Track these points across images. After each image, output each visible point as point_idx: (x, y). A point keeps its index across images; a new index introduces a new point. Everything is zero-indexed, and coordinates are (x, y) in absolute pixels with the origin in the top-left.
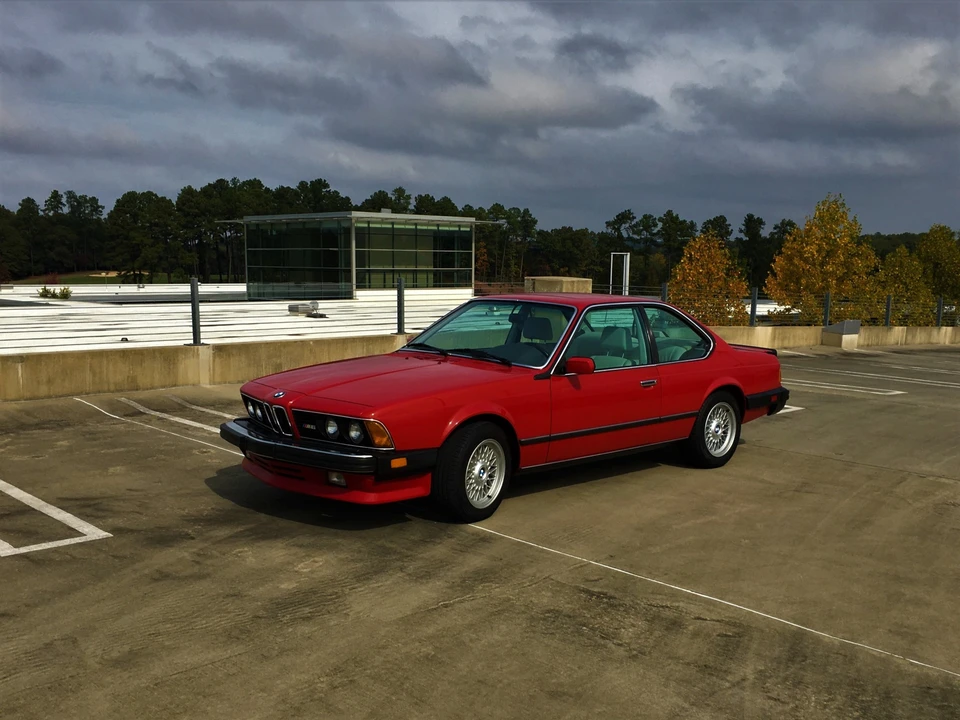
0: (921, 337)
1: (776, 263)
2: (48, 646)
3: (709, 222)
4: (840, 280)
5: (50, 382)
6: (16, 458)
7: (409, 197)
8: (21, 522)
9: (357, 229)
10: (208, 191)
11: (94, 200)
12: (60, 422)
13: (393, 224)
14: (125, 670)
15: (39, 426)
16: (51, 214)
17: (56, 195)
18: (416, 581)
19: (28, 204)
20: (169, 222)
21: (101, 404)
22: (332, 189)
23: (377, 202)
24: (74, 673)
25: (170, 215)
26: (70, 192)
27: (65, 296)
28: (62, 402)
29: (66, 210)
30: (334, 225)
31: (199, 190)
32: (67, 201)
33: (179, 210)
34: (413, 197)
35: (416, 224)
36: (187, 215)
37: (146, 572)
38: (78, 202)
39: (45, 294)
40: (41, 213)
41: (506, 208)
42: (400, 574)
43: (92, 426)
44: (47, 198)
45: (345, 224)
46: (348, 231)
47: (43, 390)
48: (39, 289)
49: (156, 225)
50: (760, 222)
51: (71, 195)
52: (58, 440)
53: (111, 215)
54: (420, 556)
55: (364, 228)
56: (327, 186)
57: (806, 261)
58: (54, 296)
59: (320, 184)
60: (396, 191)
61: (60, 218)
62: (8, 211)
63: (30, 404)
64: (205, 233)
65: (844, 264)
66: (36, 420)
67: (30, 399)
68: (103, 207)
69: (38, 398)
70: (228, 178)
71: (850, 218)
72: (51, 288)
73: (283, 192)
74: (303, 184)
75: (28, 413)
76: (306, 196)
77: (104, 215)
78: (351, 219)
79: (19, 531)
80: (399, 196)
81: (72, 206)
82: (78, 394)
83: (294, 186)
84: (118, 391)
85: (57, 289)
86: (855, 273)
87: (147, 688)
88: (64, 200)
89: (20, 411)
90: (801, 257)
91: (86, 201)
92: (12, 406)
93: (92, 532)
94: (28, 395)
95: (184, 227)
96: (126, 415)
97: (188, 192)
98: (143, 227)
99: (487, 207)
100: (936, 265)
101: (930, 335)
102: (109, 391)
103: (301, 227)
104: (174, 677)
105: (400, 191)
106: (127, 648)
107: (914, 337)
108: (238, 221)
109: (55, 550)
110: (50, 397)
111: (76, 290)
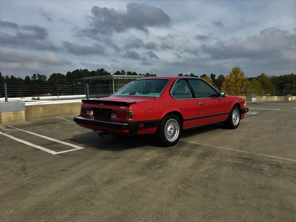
0: (270, 99)
1: (224, 84)
2: (82, 178)
3: (202, 76)
4: (241, 87)
5: (49, 112)
6: (46, 131)
7: (125, 72)
8: (55, 146)
9: (114, 79)
10: (74, 72)
11: (44, 76)
12: (54, 122)
13: (123, 78)
14: (111, 185)
15: (49, 123)
16: (33, 80)
17: (34, 75)
18: (185, 156)
19: (27, 78)
20: (64, 80)
21: (64, 118)
22: (106, 71)
23: (118, 73)
24: (94, 186)
25: (64, 79)
26: (38, 74)
27: (38, 99)
28: (53, 118)
29: (37, 79)
30: (108, 79)
31: (71, 72)
32: (38, 76)
33: (66, 77)
34: (126, 72)
35: (129, 78)
36: (68, 79)
37: (100, 157)
38: (40, 77)
39: (33, 99)
40: (31, 80)
41: (150, 74)
42: (179, 155)
43: (63, 123)
44: (32, 76)
45: (111, 78)
46: (112, 80)
47: (47, 115)
48: (32, 98)
49: (61, 81)
50: (215, 75)
51: (38, 75)
52: (56, 126)
53: (49, 79)
54: (181, 150)
55: (116, 79)
56: (104, 70)
57: (231, 83)
58: (36, 99)
59: (102, 70)
60: (122, 71)
61: (36, 81)
62: (22, 79)
63: (44, 119)
64: (73, 83)
65: (241, 83)
66: (47, 122)
67: (44, 117)
68: (47, 78)
69: (46, 117)
70: (79, 69)
71: (241, 71)
72: (35, 97)
73: (93, 72)
74: (98, 70)
75: (44, 121)
76: (99, 73)
77: (47, 79)
78: (113, 77)
79: (56, 148)
80: (123, 72)
81: (39, 78)
82: (57, 116)
83: (96, 71)
84: (67, 115)
85: (36, 98)
86: (244, 85)
87: (122, 190)
88: (37, 76)
89: (42, 120)
90: (230, 82)
91: (42, 76)
92: (39, 119)
93: (78, 147)
94: (43, 116)
95: (68, 82)
96: (71, 120)
97: (69, 73)
98: (57, 82)
99: (145, 74)
100: (263, 83)
101: (272, 98)
102: (65, 115)
103: (99, 79)
104: (128, 186)
105: (123, 71)
106: (108, 178)
107: (268, 99)
108: (83, 79)
109: (69, 152)
110: (49, 116)
111: (41, 98)
